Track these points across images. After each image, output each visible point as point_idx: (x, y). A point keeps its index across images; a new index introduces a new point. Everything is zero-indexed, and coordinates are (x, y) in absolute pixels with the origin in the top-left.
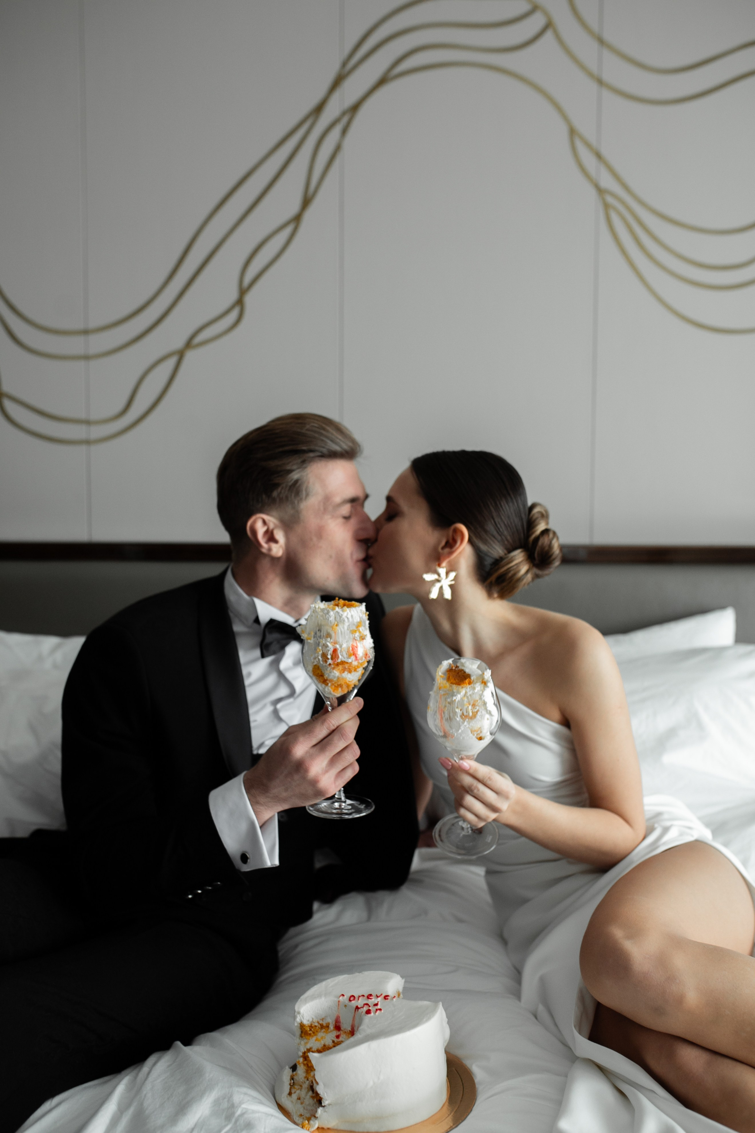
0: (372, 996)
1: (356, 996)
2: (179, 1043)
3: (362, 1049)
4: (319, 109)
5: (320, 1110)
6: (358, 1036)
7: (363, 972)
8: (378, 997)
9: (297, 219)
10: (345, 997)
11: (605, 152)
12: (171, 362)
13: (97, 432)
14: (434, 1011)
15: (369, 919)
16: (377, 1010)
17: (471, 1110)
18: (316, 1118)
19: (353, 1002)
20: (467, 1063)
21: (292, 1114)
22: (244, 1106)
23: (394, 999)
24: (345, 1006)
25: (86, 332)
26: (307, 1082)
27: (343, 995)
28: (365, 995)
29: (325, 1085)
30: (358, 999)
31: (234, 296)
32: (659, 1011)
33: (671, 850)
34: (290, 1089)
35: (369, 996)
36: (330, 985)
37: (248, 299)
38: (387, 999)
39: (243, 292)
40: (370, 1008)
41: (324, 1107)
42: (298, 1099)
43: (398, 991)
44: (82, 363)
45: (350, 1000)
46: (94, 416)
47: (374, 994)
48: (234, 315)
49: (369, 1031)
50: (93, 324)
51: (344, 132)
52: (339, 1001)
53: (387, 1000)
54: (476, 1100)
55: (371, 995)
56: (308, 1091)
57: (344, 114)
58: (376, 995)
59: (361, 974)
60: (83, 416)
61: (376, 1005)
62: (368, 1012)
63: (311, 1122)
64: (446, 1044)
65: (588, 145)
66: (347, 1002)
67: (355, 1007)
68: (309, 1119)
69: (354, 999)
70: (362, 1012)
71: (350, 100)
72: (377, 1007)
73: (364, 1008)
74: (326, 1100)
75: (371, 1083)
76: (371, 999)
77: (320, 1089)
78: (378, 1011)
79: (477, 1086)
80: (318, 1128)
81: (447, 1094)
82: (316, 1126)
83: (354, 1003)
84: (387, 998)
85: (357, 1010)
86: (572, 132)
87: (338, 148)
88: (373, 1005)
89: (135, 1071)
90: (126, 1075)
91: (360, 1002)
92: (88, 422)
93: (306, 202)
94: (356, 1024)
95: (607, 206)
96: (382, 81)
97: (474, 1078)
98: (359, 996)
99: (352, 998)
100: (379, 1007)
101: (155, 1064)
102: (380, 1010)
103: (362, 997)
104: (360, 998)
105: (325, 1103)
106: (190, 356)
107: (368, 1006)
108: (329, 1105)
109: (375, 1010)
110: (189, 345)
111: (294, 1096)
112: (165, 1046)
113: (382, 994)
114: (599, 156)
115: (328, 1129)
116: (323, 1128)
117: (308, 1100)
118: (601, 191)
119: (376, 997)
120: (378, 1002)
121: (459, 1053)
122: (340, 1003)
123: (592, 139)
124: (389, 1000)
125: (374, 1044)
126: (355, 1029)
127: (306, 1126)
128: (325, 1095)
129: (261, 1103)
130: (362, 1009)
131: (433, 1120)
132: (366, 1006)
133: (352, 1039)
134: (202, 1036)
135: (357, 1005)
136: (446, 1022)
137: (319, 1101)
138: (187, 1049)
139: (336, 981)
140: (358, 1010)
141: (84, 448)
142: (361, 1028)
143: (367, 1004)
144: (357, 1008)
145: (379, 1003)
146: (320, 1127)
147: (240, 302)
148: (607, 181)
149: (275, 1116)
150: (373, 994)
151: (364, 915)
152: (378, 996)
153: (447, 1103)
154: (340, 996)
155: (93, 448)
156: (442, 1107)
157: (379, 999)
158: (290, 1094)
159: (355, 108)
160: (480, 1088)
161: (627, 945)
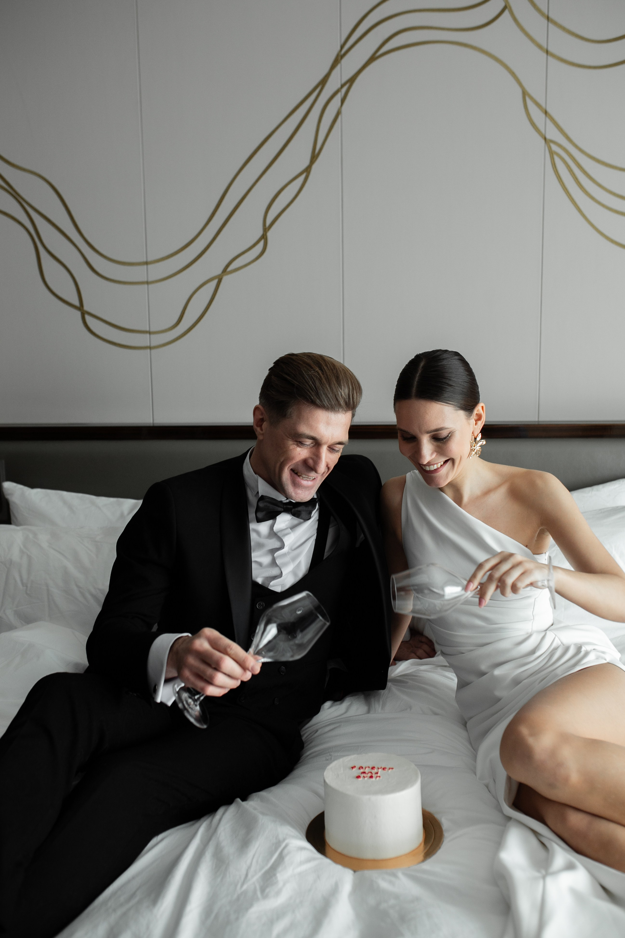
1: (364, 766)
2: (238, 800)
4: (323, 82)
9: (308, 170)
10: (356, 767)
11: (549, 110)
12: (212, 285)
13: (157, 340)
16: (377, 777)
17: (440, 849)
19: (361, 770)
20: (437, 816)
22: (287, 841)
23: (390, 771)
30: (365, 769)
31: (260, 232)
32: (552, 786)
33: (587, 669)
36: (347, 760)
37: (269, 234)
39: (266, 229)
40: (373, 775)
44: (145, 287)
47: (376, 767)
48: (261, 245)
51: (343, 101)
53: (384, 771)
54: (443, 842)
55: (374, 767)
57: (342, 86)
59: (367, 754)
61: (377, 773)
62: (371, 777)
65: (536, 104)
72: (377, 775)
73: (369, 775)
78: (378, 778)
79: (444, 832)
81: (423, 836)
86: (525, 94)
87: (338, 113)
89: (210, 819)
90: (205, 821)
91: (366, 771)
92: (150, 333)
93: (314, 157)
95: (552, 153)
96: (373, 59)
97: (442, 827)
99: (361, 768)
100: (379, 775)
101: (224, 814)
102: (380, 777)
103: (368, 768)
106: (225, 279)
110: (225, 271)
112: (229, 802)
114: (546, 113)
118: (547, 141)
121: (430, 809)
123: (540, 100)
124: (386, 771)
131: (412, 853)
134: (254, 794)
135: (363, 772)
138: (244, 803)
139: (350, 758)
140: (364, 776)
141: (147, 352)
143: (371, 772)
147: (264, 237)
148: (552, 133)
149: (307, 849)
152: (379, 768)
153: (423, 844)
154: (352, 767)
159: (352, 81)
160: (446, 834)
161: (531, 741)
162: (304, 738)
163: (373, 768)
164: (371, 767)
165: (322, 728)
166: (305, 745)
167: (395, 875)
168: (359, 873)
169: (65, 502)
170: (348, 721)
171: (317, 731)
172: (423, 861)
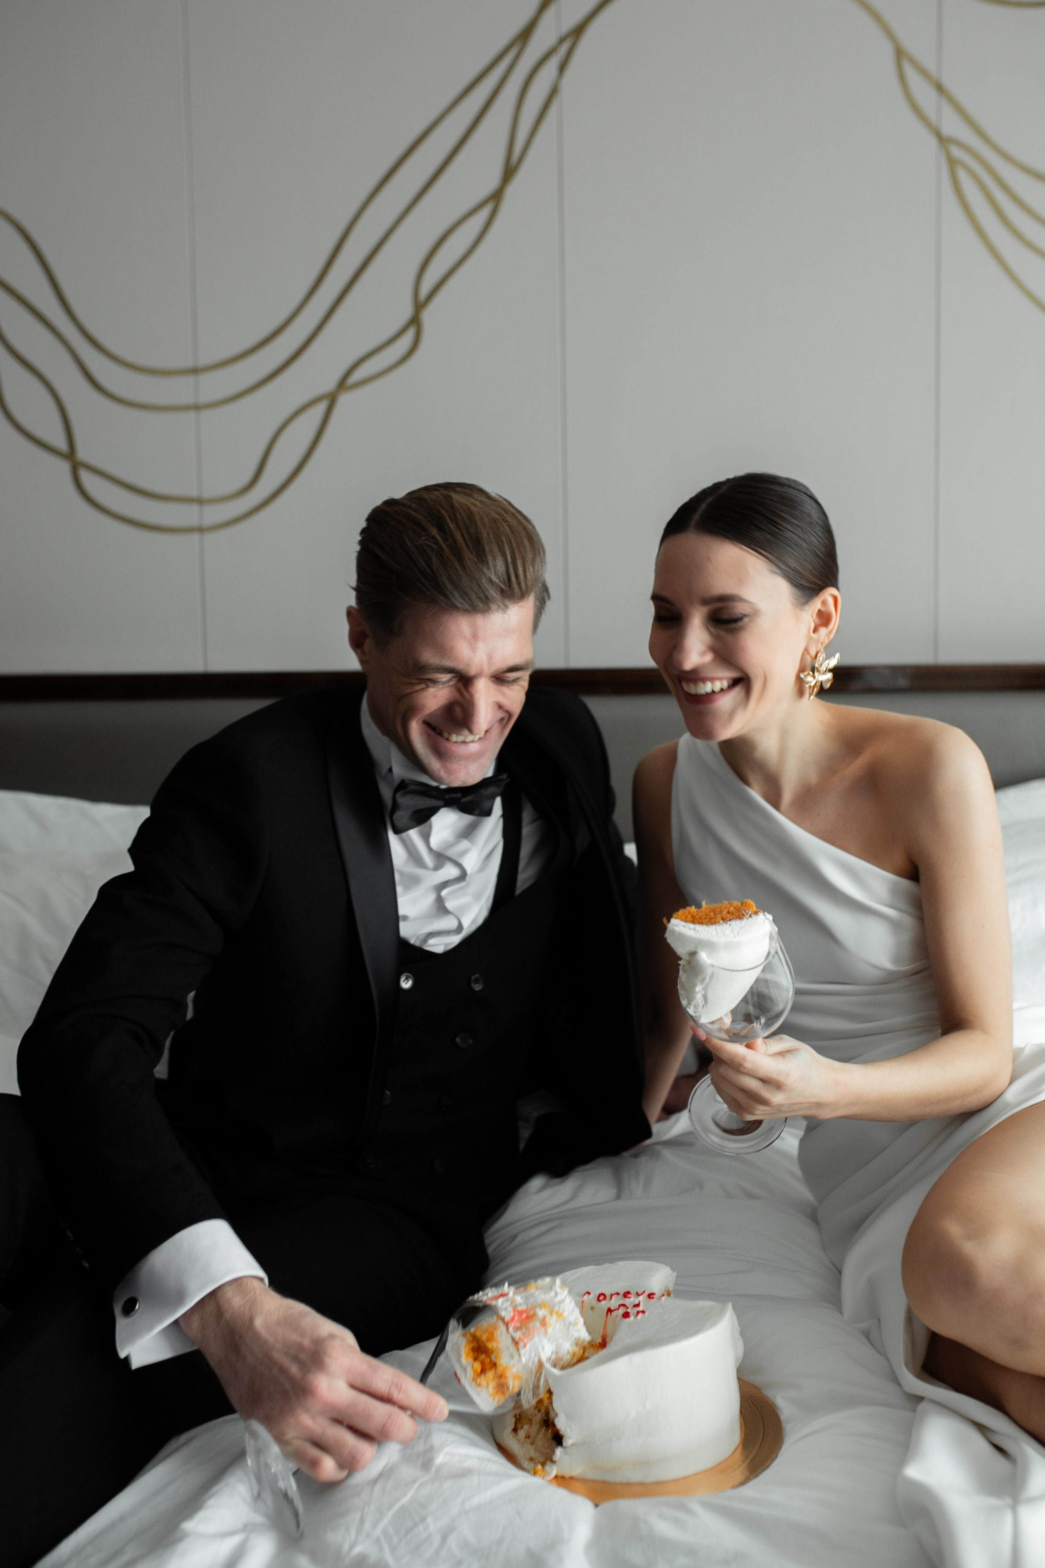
0: (631, 1294)
1: (608, 1294)
3: (621, 1363)
4: (525, 35)
5: (559, 1451)
6: (610, 1348)
7: (617, 1263)
8: (638, 1295)
9: (497, 197)
10: (592, 1295)
11: (948, 83)
12: (319, 410)
13: (212, 515)
14: (721, 1314)
15: (618, 1197)
16: (638, 1312)
17: (776, 1456)
18: (553, 1462)
19: (603, 1302)
20: (769, 1393)
21: (519, 1457)
22: (447, 1449)
23: (663, 1298)
24: (592, 1308)
25: (195, 371)
26: (539, 1416)
27: (589, 1293)
28: (620, 1293)
29: (568, 1417)
30: (611, 1298)
31: (407, 312)
34: (516, 1423)
35: (626, 1294)
36: (569, 1280)
37: (427, 316)
38: (653, 1298)
39: (419, 306)
40: (629, 1310)
41: (565, 1448)
42: (526, 1437)
43: (667, 1289)
44: (191, 415)
45: (599, 1300)
46: (208, 492)
47: (633, 1292)
48: (407, 339)
49: (628, 1341)
50: (204, 360)
51: (562, 67)
52: (583, 1302)
53: (652, 1300)
54: (783, 1442)
55: (628, 1293)
56: (541, 1427)
57: (561, 41)
58: (636, 1292)
59: (613, 1264)
60: (194, 493)
61: (638, 1305)
62: (626, 1315)
63: (547, 1468)
64: (738, 1365)
65: (923, 72)
66: (595, 1302)
67: (606, 1310)
68: (543, 1464)
69: (605, 1298)
70: (617, 1316)
71: (570, 22)
72: (637, 1309)
73: (620, 1310)
74: (570, 1438)
75: (633, 1414)
76: (629, 1298)
77: (561, 1423)
78: (640, 1315)
79: (784, 1425)
80: (556, 1477)
81: (741, 1434)
82: (554, 1473)
83: (605, 1304)
84: (652, 1296)
85: (609, 1313)
86: (900, 54)
87: (554, 91)
88: (632, 1306)
91: (614, 1303)
92: (200, 501)
93: (509, 172)
94: (609, 1332)
95: (952, 163)
97: (780, 1414)
98: (612, 1295)
99: (601, 1297)
100: (641, 1308)
102: (643, 1312)
103: (616, 1296)
104: (613, 1297)
105: (568, 1442)
106: (345, 400)
107: (625, 1308)
108: (572, 1445)
109: (636, 1312)
110: (342, 385)
111: (522, 1433)
113: (644, 1292)
114: (940, 88)
115: (571, 1478)
116: (563, 1477)
117: (542, 1439)
118: (943, 140)
119: (637, 1295)
120: (640, 1302)
121: (757, 1380)
122: (584, 1304)
123: (930, 63)
124: (655, 1299)
125: (637, 1358)
126: (608, 1340)
127: (540, 1473)
128: (568, 1430)
129: (474, 1444)
130: (616, 1312)
131: (720, 1469)
132: (622, 1308)
133: (603, 1352)
135: (609, 1306)
136: (739, 1332)
137: (558, 1439)
139: (578, 1274)
140: (611, 1314)
141: (195, 537)
142: (616, 1337)
143: (624, 1305)
144: (610, 1310)
145: (641, 1304)
146: (559, 1474)
147: (415, 321)
148: (952, 126)
150: (631, 1292)
151: (611, 1192)
152: (639, 1293)
153: (740, 1447)
154: (584, 1295)
155: (208, 537)
156: (734, 1452)
157: (641, 1298)
158: (515, 1430)
159: (578, 31)
160: (787, 1427)
161: (969, 1248)
162: (490, 1250)
163: (626, 1295)
164: (622, 1293)
165: (524, 1230)
166: (491, 1265)
167: (683, 1507)
168: (605, 1506)
169: (31, 813)
170: (578, 1216)
171: (514, 1237)
172: (742, 1483)
